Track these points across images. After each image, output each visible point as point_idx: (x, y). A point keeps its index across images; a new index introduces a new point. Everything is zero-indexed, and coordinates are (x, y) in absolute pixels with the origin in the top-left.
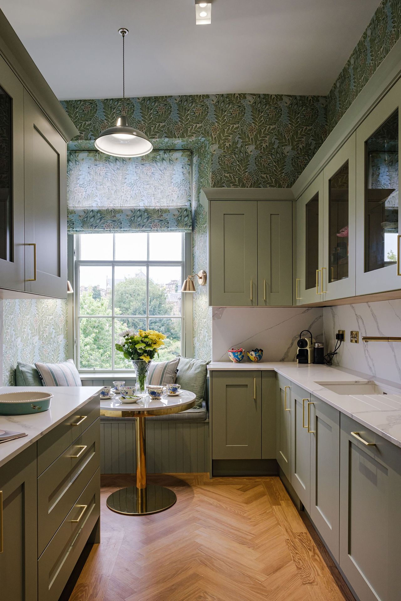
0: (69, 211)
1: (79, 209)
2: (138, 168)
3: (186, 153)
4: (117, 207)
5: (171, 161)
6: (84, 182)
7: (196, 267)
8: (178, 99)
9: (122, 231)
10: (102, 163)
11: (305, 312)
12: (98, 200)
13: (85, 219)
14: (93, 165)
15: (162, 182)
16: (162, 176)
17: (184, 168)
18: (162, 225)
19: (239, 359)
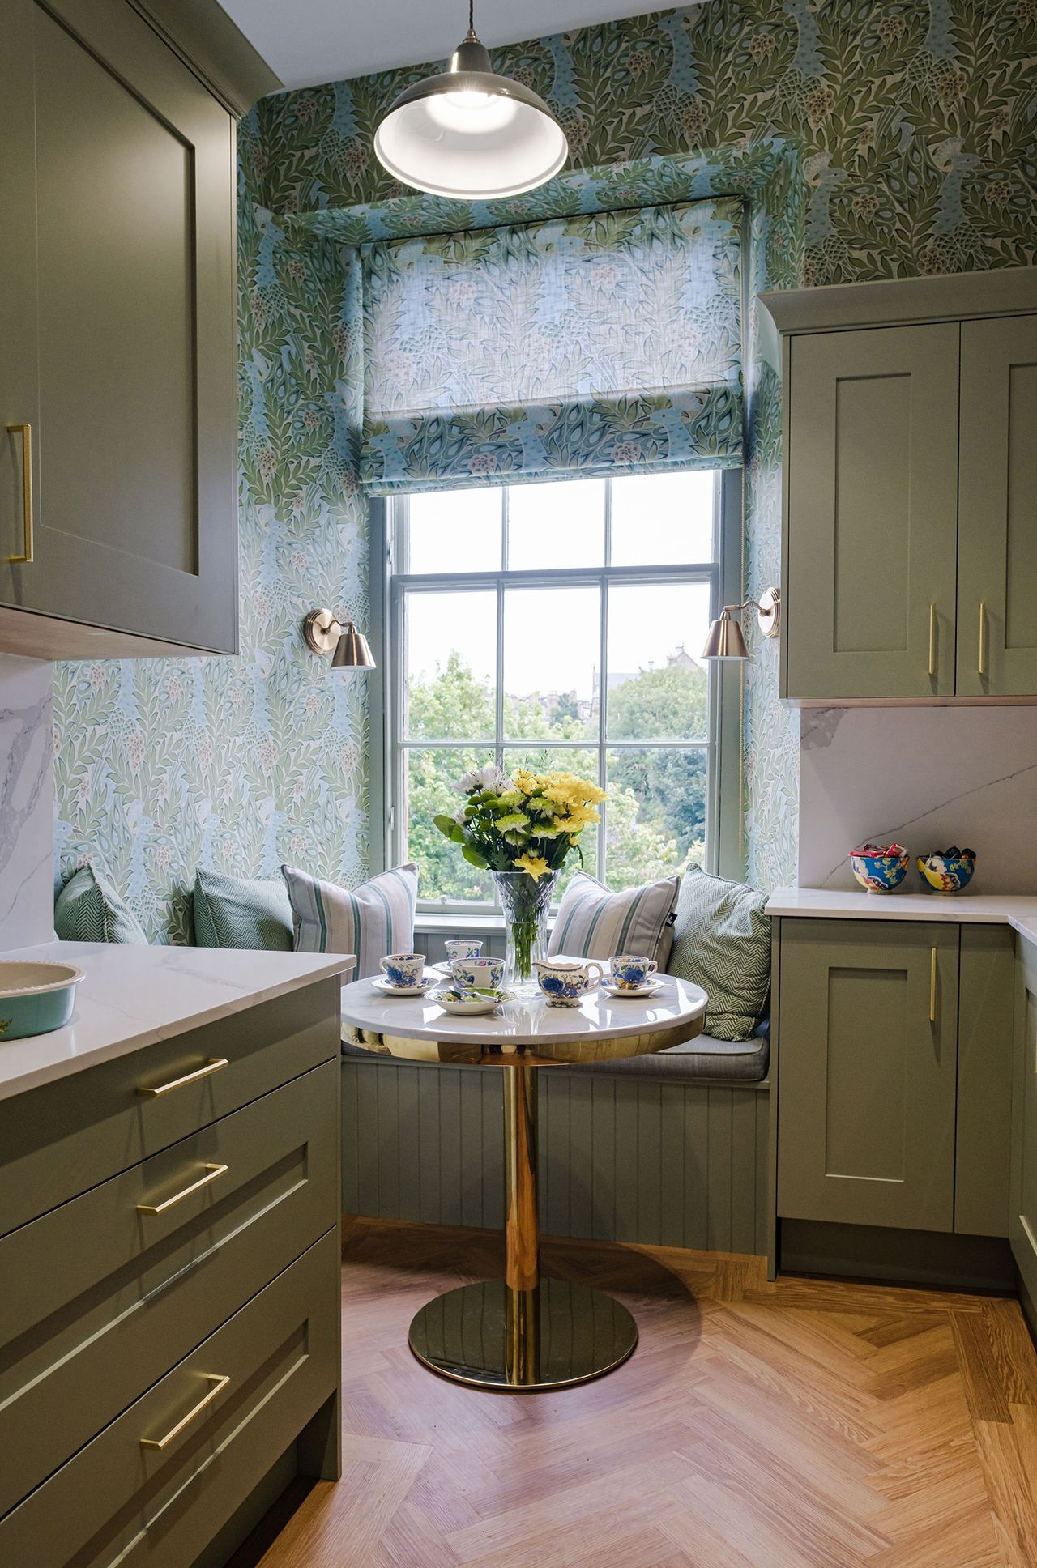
0: (370, 426)
1: (399, 417)
2: (573, 272)
3: (727, 208)
4: (511, 402)
5: (677, 240)
6: (414, 334)
7: (757, 578)
8: (695, 16)
9: (521, 475)
10: (465, 269)
12: (455, 387)
13: (416, 447)
14: (441, 278)
15: (649, 309)
16: (650, 292)
17: (721, 256)
18: (647, 449)
19: (887, 881)
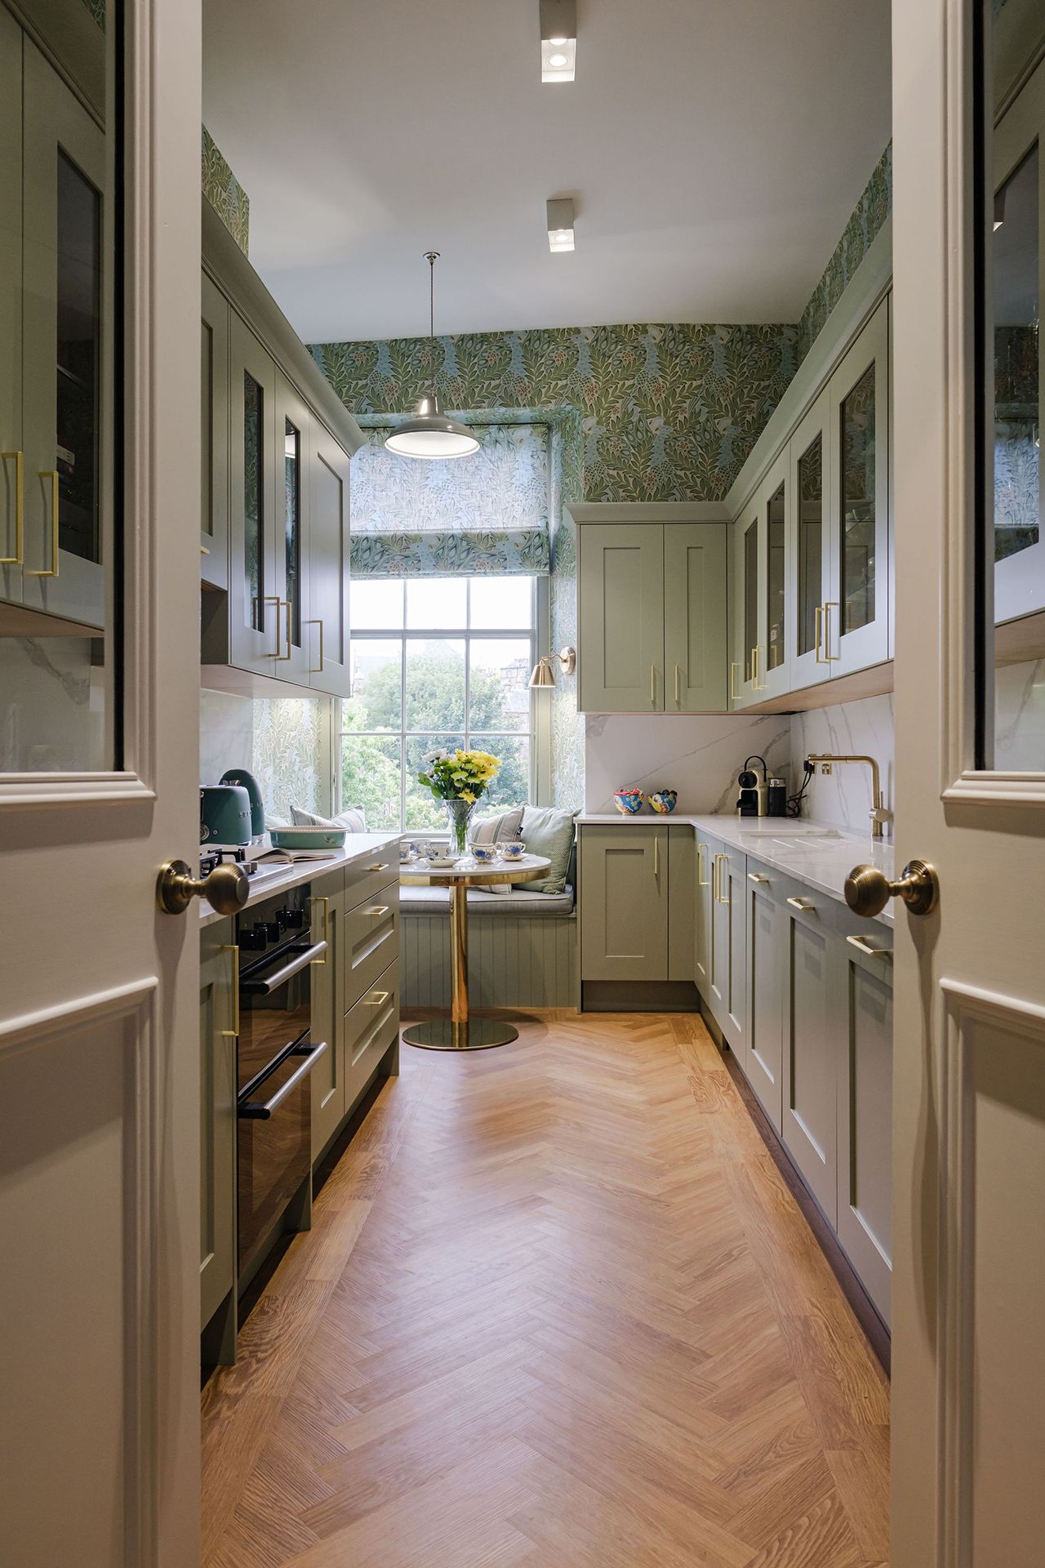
3: (539, 430)
4: (412, 530)
5: (511, 445)
7: (558, 640)
8: (524, 338)
9: (419, 574)
10: (383, 450)
11: (755, 724)
12: (378, 519)
13: (354, 554)
14: (368, 453)
15: (495, 483)
16: (495, 473)
17: (536, 457)
18: (494, 563)
19: (633, 808)
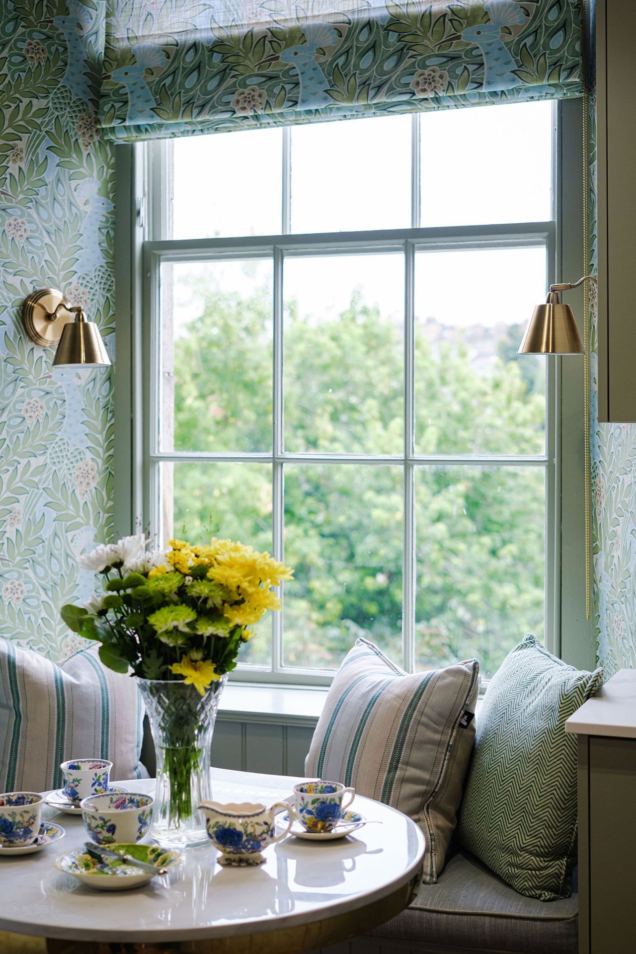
0: (112, 55)
1: (148, 43)
4: (286, 20)
9: (298, 114)
12: (216, 4)
13: (168, 81)
18: (457, 77)
